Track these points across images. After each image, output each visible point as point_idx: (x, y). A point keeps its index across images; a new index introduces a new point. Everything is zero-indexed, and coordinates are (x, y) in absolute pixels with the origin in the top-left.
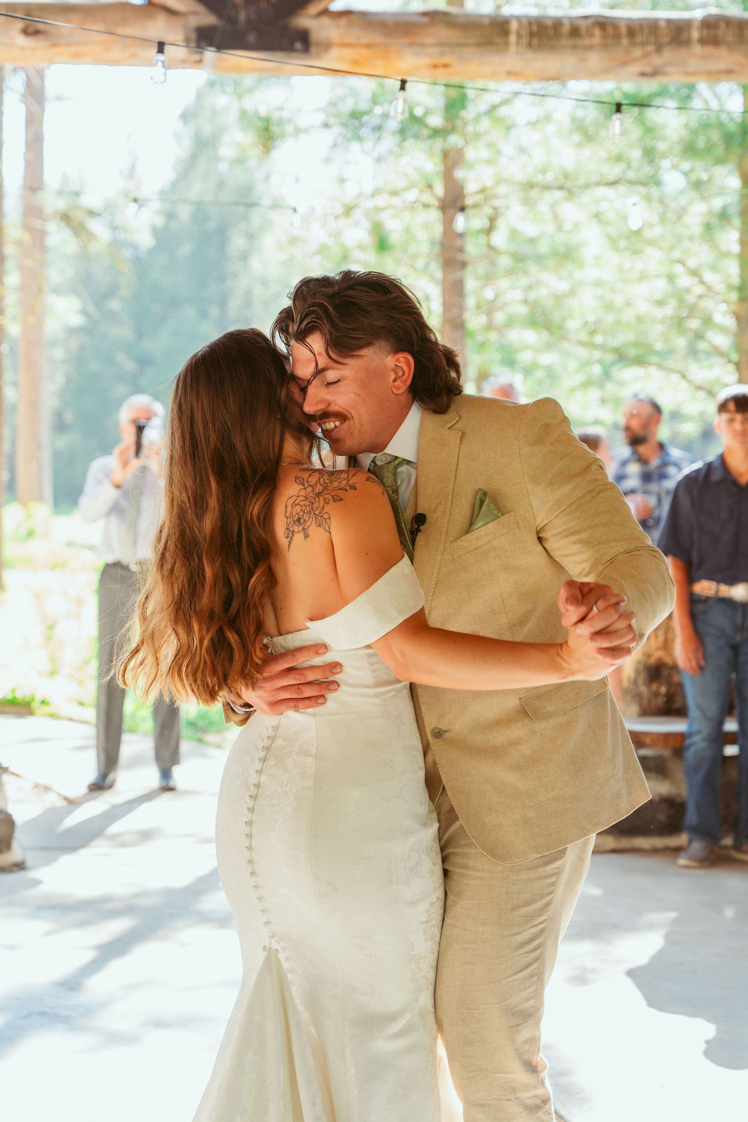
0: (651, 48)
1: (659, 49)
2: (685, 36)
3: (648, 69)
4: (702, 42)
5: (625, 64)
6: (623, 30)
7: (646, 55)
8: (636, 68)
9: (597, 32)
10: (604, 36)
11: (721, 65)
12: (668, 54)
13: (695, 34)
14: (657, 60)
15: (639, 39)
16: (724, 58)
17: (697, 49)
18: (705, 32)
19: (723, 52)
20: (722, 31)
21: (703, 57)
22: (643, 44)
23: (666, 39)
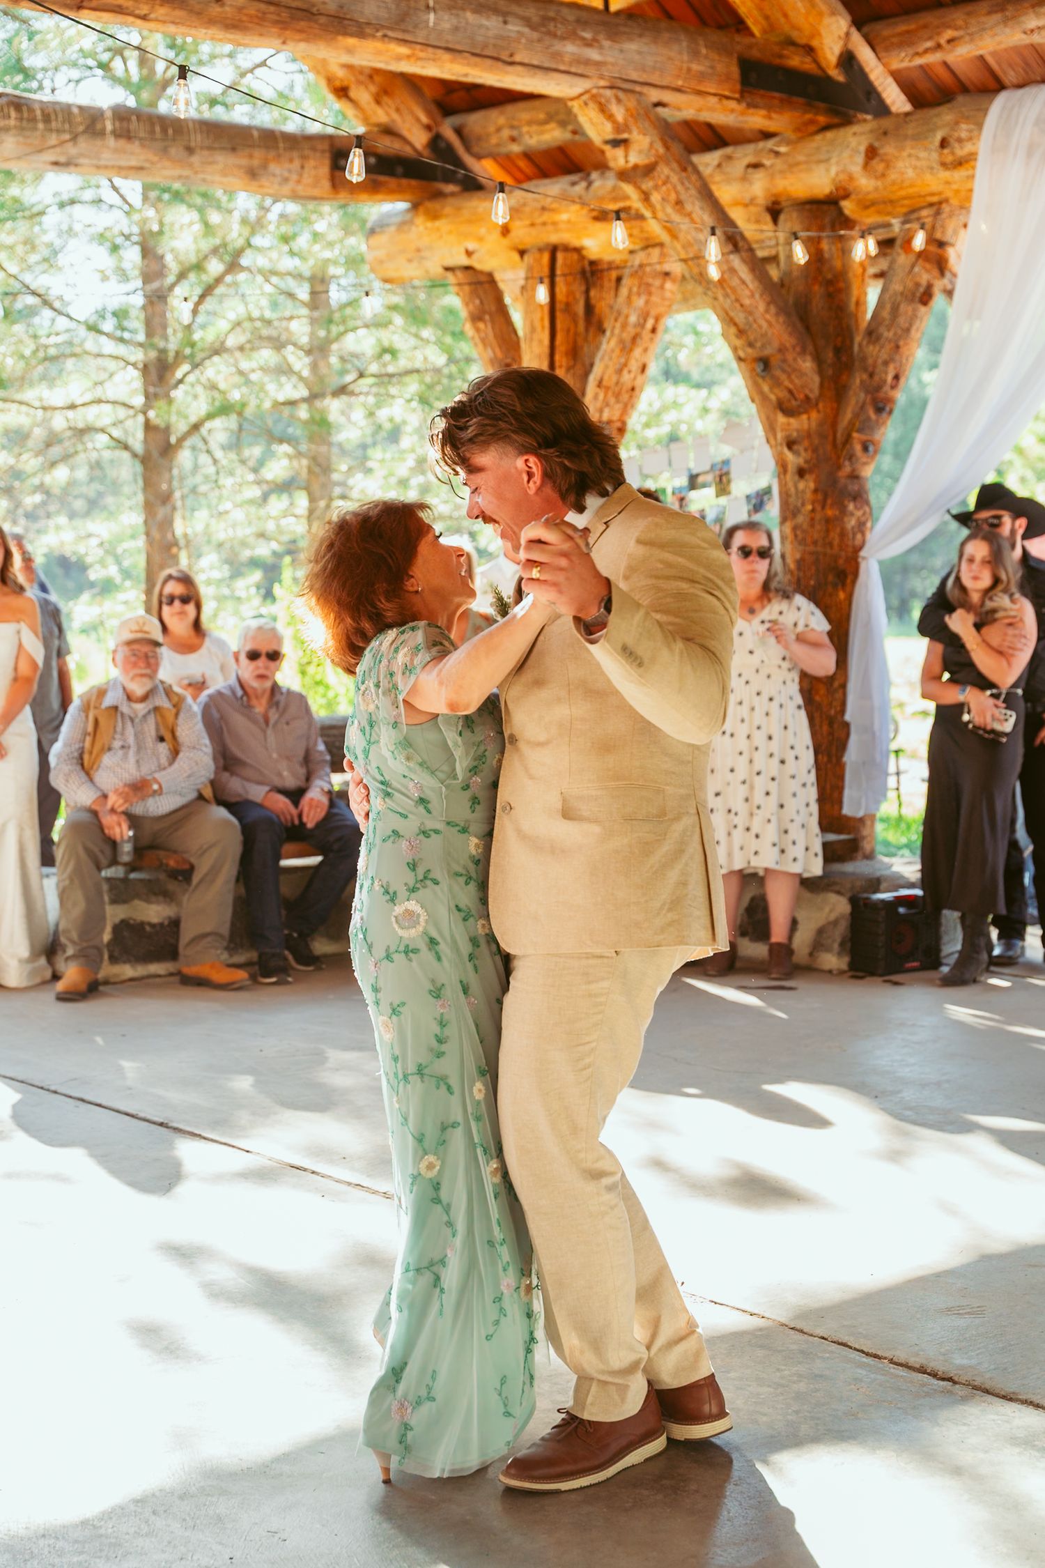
0: (67, 136)
1: (74, 139)
2: (99, 126)
3: (62, 159)
4: (117, 135)
5: (40, 151)
6: (38, 113)
7: (63, 142)
8: (50, 156)
9: (13, 114)
10: (21, 119)
11: (133, 162)
12: (84, 144)
13: (109, 127)
14: (72, 150)
15: (54, 124)
16: (136, 154)
17: (111, 141)
18: (117, 124)
19: (135, 147)
20: (134, 124)
21: (116, 151)
22: (58, 131)
23: (81, 128)
